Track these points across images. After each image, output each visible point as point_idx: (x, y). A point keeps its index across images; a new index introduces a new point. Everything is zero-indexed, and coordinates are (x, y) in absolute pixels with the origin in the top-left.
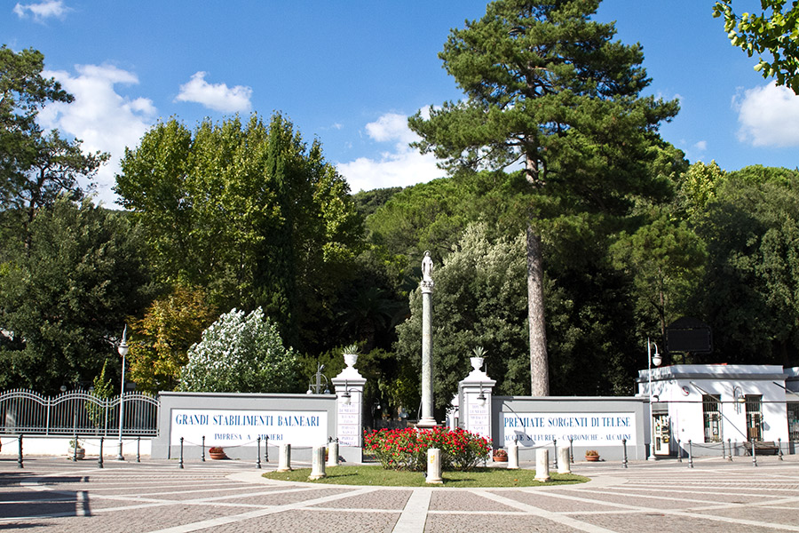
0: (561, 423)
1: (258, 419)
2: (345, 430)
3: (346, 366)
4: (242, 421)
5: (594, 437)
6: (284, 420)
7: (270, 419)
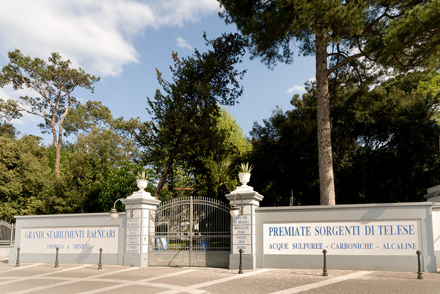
0: (328, 232)
1: (74, 233)
2: (131, 241)
3: (138, 189)
4: (64, 236)
5: (369, 246)
6: (91, 234)
7: (82, 233)
